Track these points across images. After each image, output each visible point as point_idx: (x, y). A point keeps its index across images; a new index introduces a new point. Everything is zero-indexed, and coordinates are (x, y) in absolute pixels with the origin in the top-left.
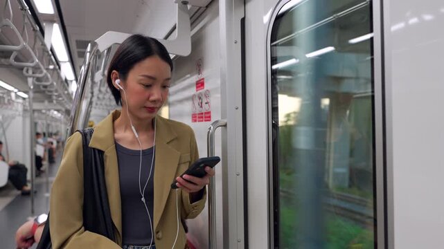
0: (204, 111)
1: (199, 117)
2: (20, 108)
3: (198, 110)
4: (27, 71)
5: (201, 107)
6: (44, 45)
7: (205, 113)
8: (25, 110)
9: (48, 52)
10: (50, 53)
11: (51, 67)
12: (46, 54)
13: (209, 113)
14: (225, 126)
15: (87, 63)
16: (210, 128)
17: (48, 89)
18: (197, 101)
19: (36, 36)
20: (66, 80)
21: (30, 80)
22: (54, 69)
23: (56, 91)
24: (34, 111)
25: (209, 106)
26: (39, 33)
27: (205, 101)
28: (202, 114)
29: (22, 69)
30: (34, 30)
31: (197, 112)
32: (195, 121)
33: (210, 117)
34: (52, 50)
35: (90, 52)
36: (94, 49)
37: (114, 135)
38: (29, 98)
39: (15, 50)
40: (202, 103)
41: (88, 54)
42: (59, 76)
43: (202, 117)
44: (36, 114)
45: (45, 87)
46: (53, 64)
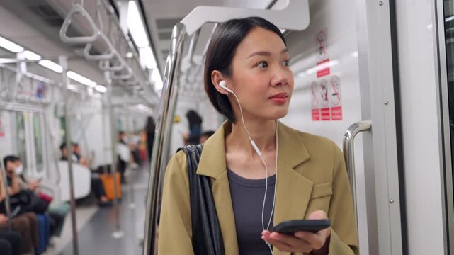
0: (330, 106)
1: (323, 115)
2: (98, 104)
3: (321, 104)
4: (104, 65)
5: (326, 99)
6: (119, 29)
7: (333, 109)
8: (104, 107)
9: (124, 38)
10: (127, 38)
11: (130, 55)
12: (123, 41)
13: (339, 108)
14: (369, 130)
15: (174, 53)
16: (346, 135)
17: (129, 83)
18: (320, 92)
19: (110, 20)
20: (147, 69)
21: (107, 74)
22: (134, 58)
23: (138, 84)
24: (113, 106)
25: (339, 99)
26: (114, 16)
27: (331, 91)
28: (328, 109)
29: (98, 62)
30: (109, 13)
31: (320, 107)
32: (318, 119)
33: (340, 114)
34: (129, 35)
35: (177, 38)
36: (182, 32)
37: (225, 156)
38: (108, 92)
39: (89, 42)
40: (326, 94)
41: (174, 41)
42: (139, 66)
43: (328, 114)
44: (116, 110)
45: (125, 80)
46: (131, 51)
